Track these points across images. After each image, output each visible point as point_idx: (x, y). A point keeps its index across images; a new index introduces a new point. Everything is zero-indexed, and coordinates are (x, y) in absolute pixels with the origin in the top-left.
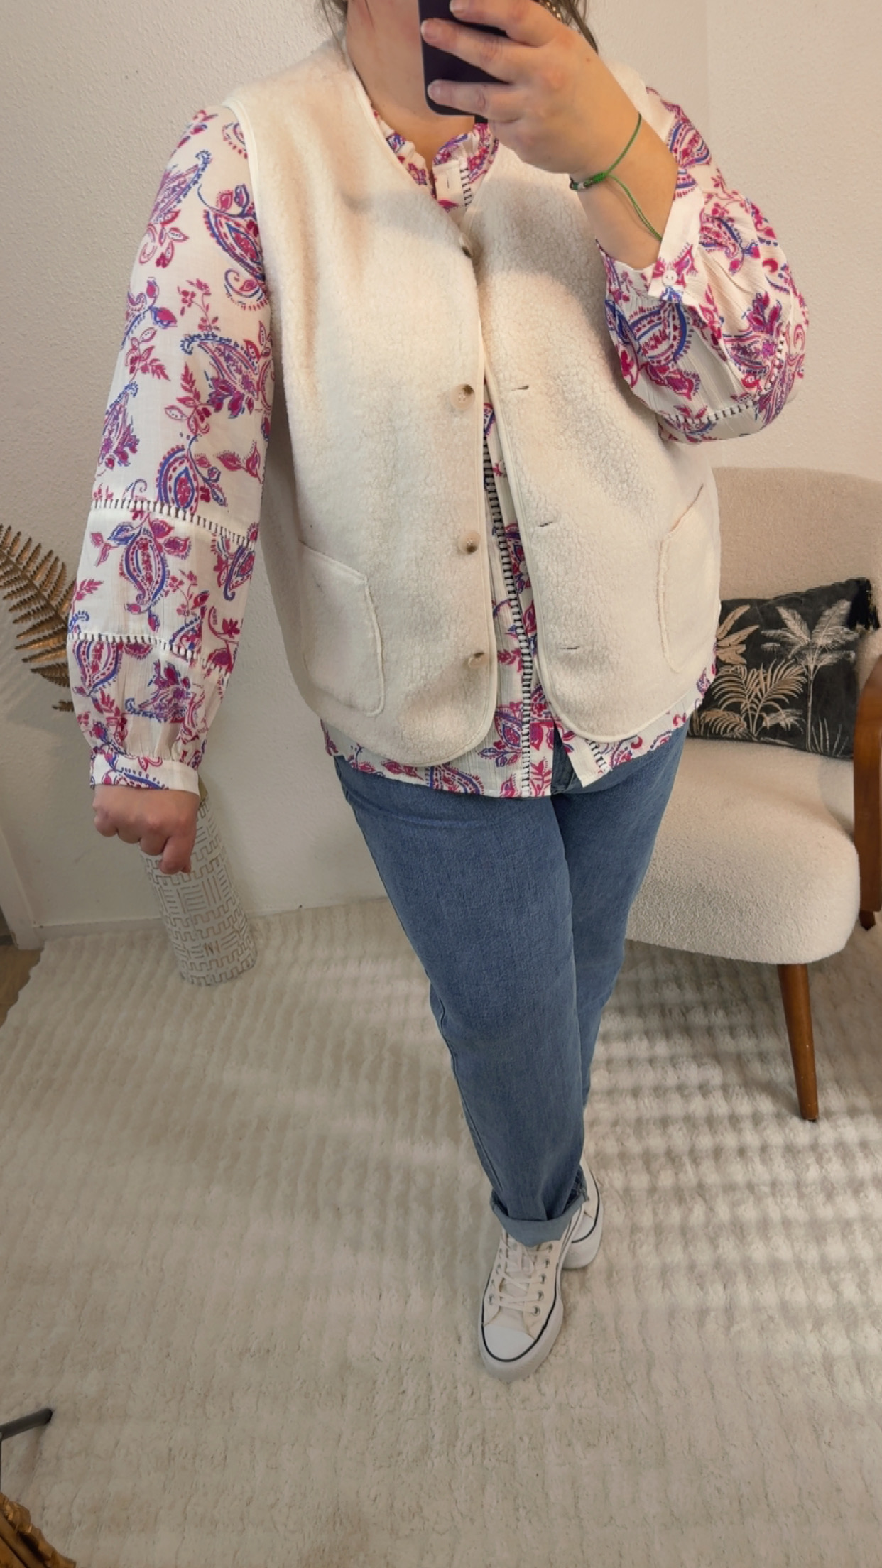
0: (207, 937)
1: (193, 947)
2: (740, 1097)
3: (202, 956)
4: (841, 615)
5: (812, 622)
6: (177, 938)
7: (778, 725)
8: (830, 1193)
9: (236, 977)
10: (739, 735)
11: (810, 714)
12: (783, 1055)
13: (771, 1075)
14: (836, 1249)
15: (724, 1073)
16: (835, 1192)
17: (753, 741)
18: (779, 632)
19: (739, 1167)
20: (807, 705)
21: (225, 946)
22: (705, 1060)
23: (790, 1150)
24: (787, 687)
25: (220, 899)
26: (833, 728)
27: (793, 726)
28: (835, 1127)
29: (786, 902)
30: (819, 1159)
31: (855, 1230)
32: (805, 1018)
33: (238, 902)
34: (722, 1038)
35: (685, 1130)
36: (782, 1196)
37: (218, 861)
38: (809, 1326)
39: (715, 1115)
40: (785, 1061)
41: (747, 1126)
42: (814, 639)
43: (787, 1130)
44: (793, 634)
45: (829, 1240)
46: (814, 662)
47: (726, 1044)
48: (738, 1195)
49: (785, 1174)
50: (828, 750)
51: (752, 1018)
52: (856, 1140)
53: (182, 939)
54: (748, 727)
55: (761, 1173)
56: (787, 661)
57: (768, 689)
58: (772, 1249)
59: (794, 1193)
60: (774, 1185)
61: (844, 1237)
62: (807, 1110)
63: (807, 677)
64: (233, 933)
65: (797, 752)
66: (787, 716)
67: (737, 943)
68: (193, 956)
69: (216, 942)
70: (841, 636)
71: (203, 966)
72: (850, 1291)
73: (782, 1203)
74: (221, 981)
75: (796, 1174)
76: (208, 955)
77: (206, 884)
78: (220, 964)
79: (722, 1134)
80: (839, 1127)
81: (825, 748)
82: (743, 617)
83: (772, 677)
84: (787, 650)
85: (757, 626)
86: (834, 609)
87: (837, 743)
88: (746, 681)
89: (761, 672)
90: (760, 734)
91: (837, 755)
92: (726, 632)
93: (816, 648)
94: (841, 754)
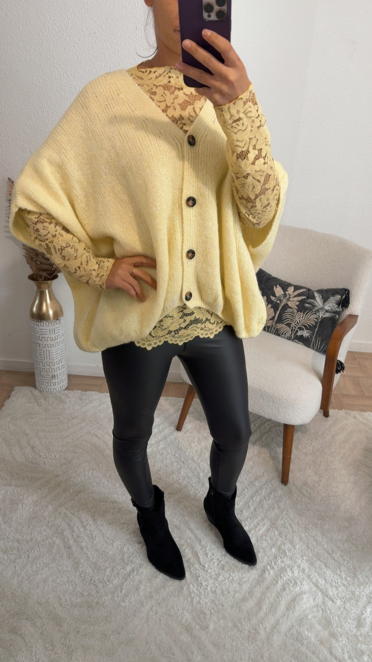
4: (336, 300)
5: (325, 300)
7: (302, 335)
17: (291, 340)
18: (312, 300)
24: (310, 322)
42: (324, 306)
44: (317, 303)
46: (322, 315)
54: (291, 334)
56: (312, 312)
57: (303, 321)
62: (284, 480)
63: (318, 320)
66: (307, 333)
70: (335, 308)
81: (317, 348)
82: (301, 293)
83: (305, 316)
84: (313, 308)
85: (305, 297)
86: (334, 297)
87: (322, 347)
88: (295, 316)
89: (302, 314)
90: (294, 338)
91: (321, 352)
92: (294, 296)
93: (324, 310)
94: (323, 352)
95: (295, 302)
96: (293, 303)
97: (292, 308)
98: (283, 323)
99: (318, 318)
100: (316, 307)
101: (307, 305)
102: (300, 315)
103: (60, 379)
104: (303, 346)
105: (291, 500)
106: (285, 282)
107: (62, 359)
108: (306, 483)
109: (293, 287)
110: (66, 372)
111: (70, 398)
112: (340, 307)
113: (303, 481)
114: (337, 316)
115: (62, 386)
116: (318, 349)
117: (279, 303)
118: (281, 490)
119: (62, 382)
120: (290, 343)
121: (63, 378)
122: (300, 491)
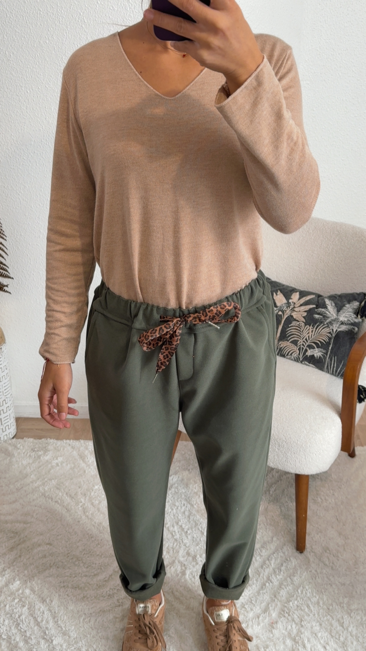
4: (354, 308)
5: (339, 308)
7: (313, 355)
10: (293, 358)
11: (329, 353)
17: (299, 362)
18: (323, 310)
20: (329, 348)
24: (321, 338)
26: (339, 362)
27: (320, 357)
29: (301, 444)
42: (338, 317)
44: (329, 312)
46: (337, 329)
54: (299, 354)
56: (324, 325)
57: (313, 337)
63: (331, 335)
66: (319, 352)
70: (352, 318)
81: (333, 371)
82: (310, 300)
83: (315, 331)
84: (325, 319)
85: (314, 306)
86: (351, 304)
87: (339, 369)
88: (303, 331)
89: (311, 328)
90: (303, 359)
91: (338, 375)
92: (299, 305)
93: (339, 321)
94: (341, 376)
95: (302, 313)
96: (300, 314)
97: (298, 321)
98: (288, 341)
99: (332, 333)
100: (328, 318)
101: (317, 316)
102: (309, 330)
103: (5, 425)
104: (315, 369)
105: (308, 571)
106: (288, 287)
107: (6, 399)
108: (328, 549)
109: (298, 293)
110: (13, 415)
111: (18, 449)
112: (359, 316)
113: (323, 545)
114: (356, 329)
115: (9, 434)
116: (334, 373)
117: (281, 315)
118: (295, 560)
119: (9, 429)
120: (299, 365)
121: (9, 423)
122: (320, 560)
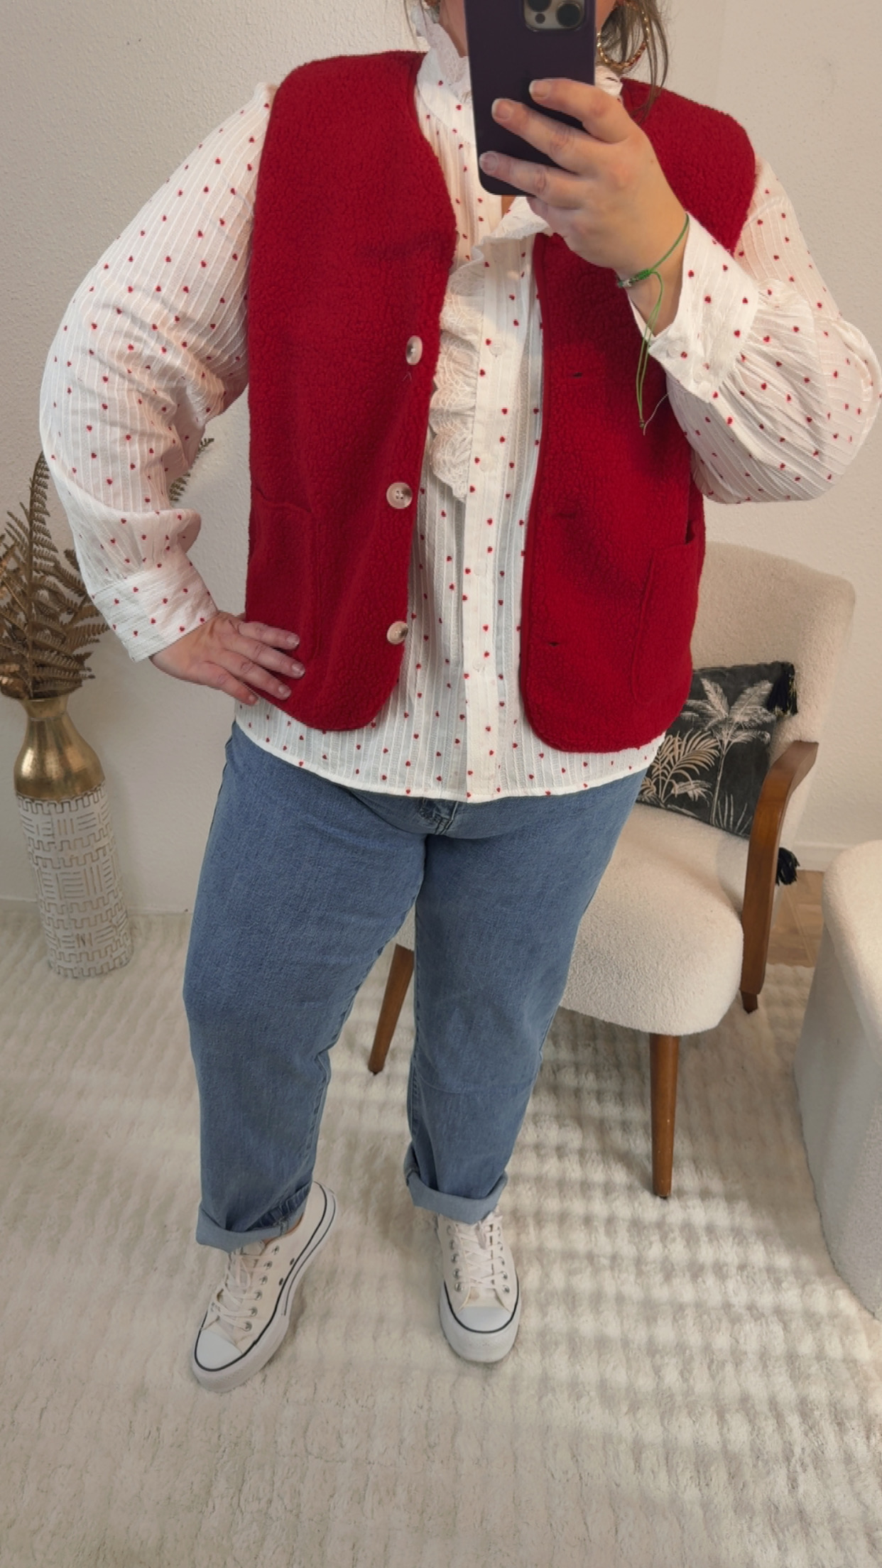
0: (80, 928)
1: (65, 936)
2: (595, 1163)
3: (73, 947)
4: (762, 695)
5: (732, 698)
6: (49, 925)
7: (686, 794)
8: (668, 1272)
9: (106, 974)
10: (648, 801)
11: (718, 788)
12: (645, 1127)
13: (630, 1145)
14: (665, 1332)
15: (584, 1137)
16: (674, 1273)
17: (659, 807)
18: (699, 702)
19: (582, 1235)
20: (716, 779)
21: (98, 940)
22: (567, 1121)
23: (637, 1226)
24: (699, 758)
25: (101, 890)
26: (739, 805)
27: (700, 797)
28: (685, 1208)
29: (665, 971)
30: (664, 1238)
31: (687, 1315)
32: (669, 1091)
33: (120, 895)
34: (588, 1102)
35: (534, 1189)
36: (620, 1271)
37: (104, 850)
38: (625, 1409)
39: (567, 1179)
40: (646, 1132)
41: (598, 1194)
42: (731, 716)
43: (636, 1205)
44: (713, 707)
45: (660, 1322)
46: (729, 739)
47: (592, 1108)
48: (576, 1264)
49: (627, 1250)
50: (731, 827)
51: (622, 1085)
52: (703, 1223)
53: (54, 927)
54: (657, 792)
55: (603, 1244)
56: (705, 732)
57: (681, 758)
58: (601, 1324)
59: (632, 1269)
60: (614, 1258)
61: (675, 1320)
62: (659, 1186)
63: (720, 751)
64: (109, 927)
65: (701, 824)
66: (697, 787)
67: (612, 1005)
68: (63, 945)
69: (90, 934)
70: (759, 715)
71: (73, 957)
72: (671, 1376)
73: (619, 1277)
74: (89, 975)
75: (638, 1249)
76: (79, 947)
77: (88, 870)
78: (90, 958)
79: (571, 1200)
80: (689, 1208)
81: (727, 824)
86: (755, 688)
87: (739, 821)
90: (665, 802)
91: (737, 833)
93: (732, 724)
94: (744, 833)
99: (720, 747)
100: (711, 717)
104: (690, 821)
112: (773, 711)
114: (768, 737)
